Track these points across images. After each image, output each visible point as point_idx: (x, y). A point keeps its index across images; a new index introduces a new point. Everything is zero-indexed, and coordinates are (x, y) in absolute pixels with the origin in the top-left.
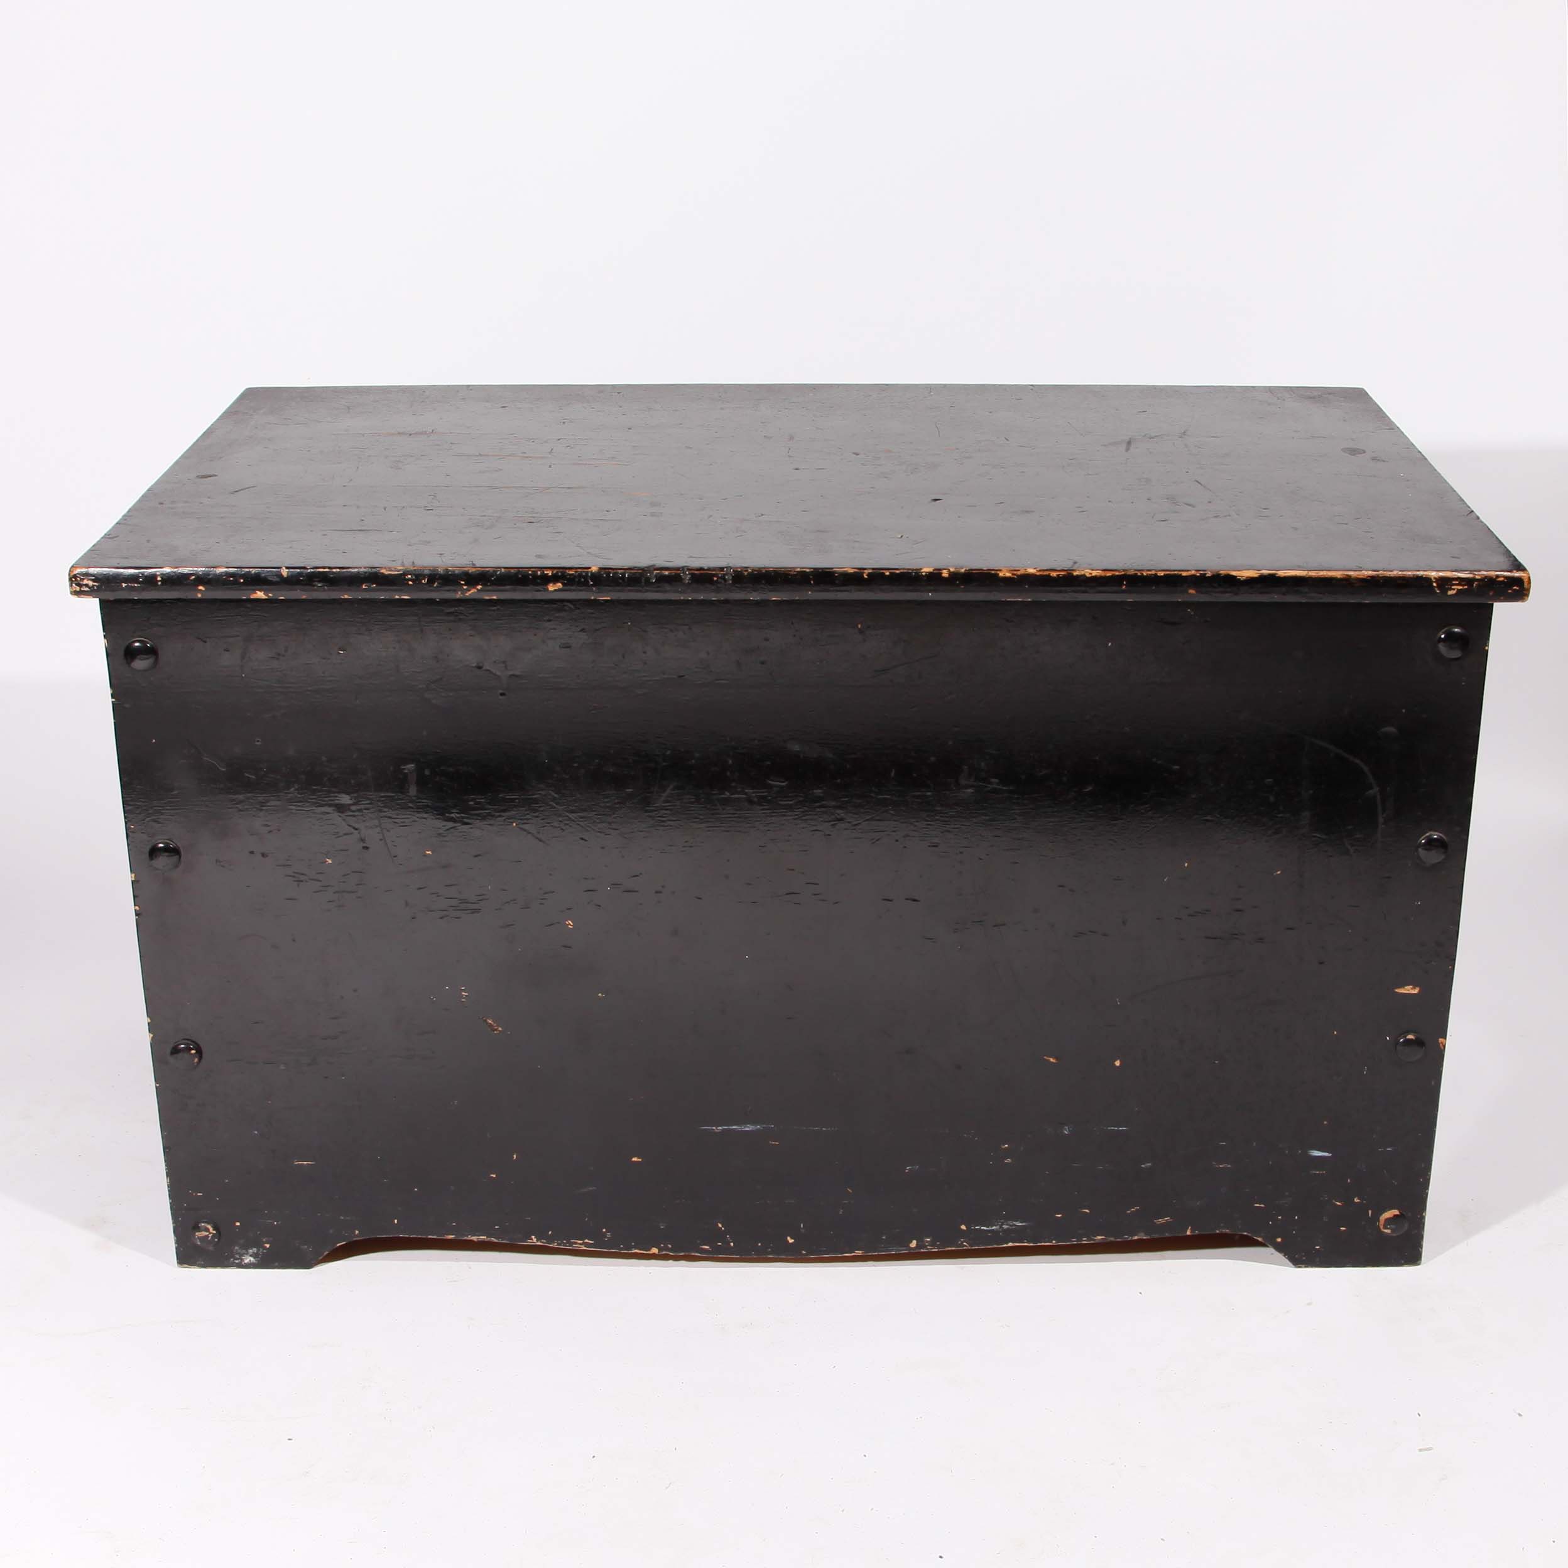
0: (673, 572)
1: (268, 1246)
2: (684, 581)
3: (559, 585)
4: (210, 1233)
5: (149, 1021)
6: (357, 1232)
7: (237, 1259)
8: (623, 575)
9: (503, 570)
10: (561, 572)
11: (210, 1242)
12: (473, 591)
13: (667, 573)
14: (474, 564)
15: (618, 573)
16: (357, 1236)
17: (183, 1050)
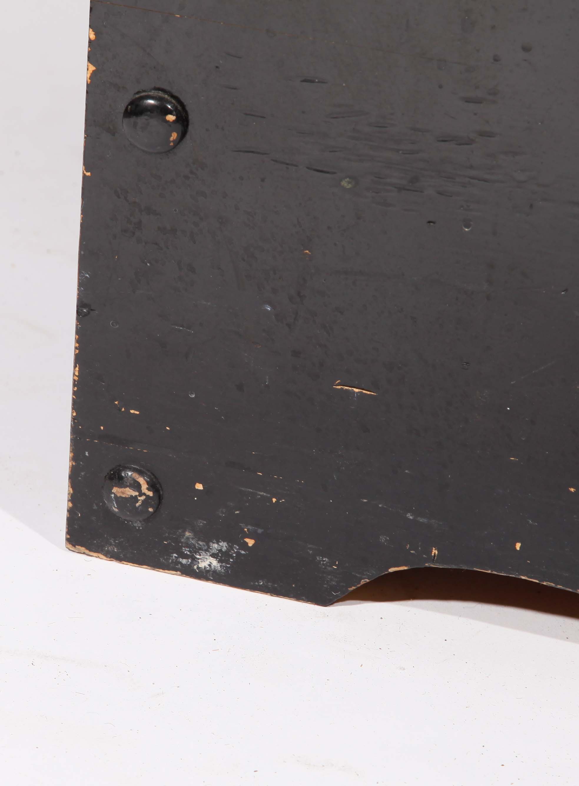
1: (251, 542)
4: (141, 494)
5: (93, 37)
6: (435, 552)
7: (185, 557)
11: (136, 512)
16: (432, 559)
17: (152, 109)
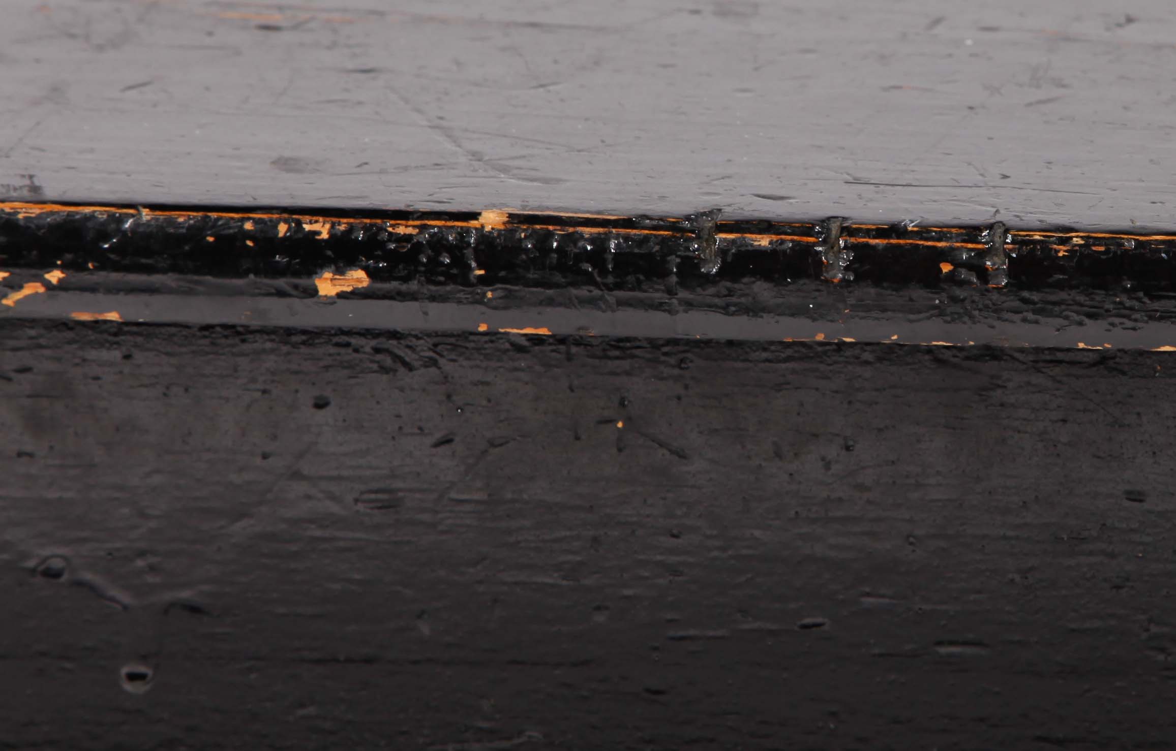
0: (789, 241)
2: (825, 275)
3: (358, 277)
8: (600, 243)
9: (146, 215)
10: (366, 228)
12: (31, 289)
13: (764, 241)
14: (35, 189)
15: (581, 236)
